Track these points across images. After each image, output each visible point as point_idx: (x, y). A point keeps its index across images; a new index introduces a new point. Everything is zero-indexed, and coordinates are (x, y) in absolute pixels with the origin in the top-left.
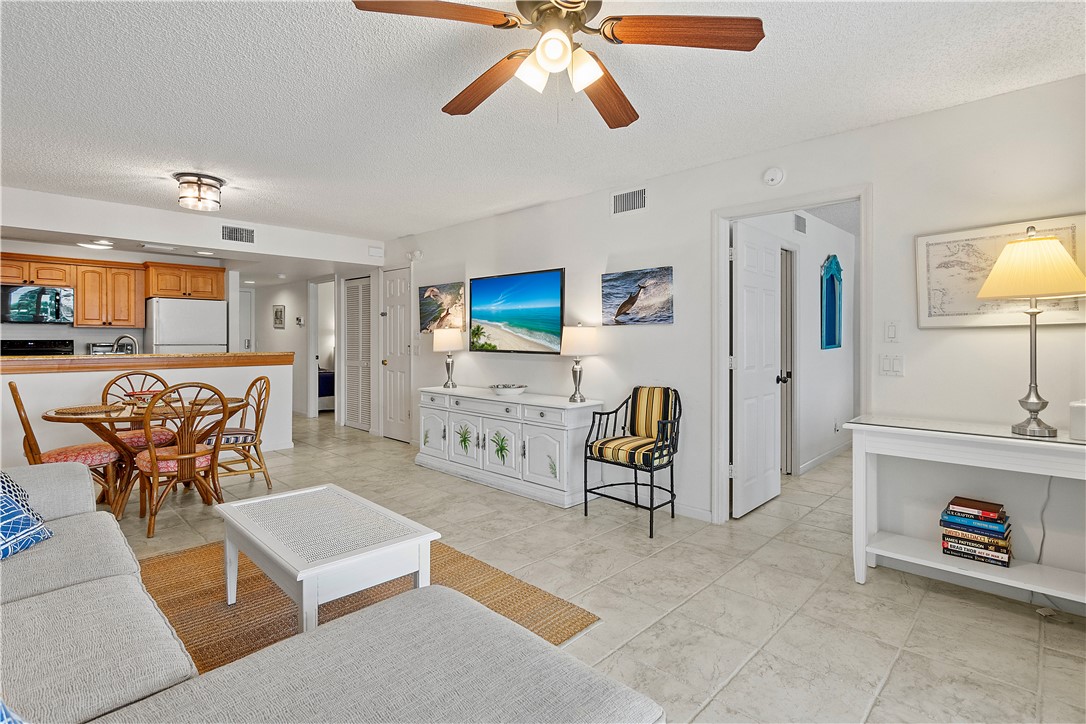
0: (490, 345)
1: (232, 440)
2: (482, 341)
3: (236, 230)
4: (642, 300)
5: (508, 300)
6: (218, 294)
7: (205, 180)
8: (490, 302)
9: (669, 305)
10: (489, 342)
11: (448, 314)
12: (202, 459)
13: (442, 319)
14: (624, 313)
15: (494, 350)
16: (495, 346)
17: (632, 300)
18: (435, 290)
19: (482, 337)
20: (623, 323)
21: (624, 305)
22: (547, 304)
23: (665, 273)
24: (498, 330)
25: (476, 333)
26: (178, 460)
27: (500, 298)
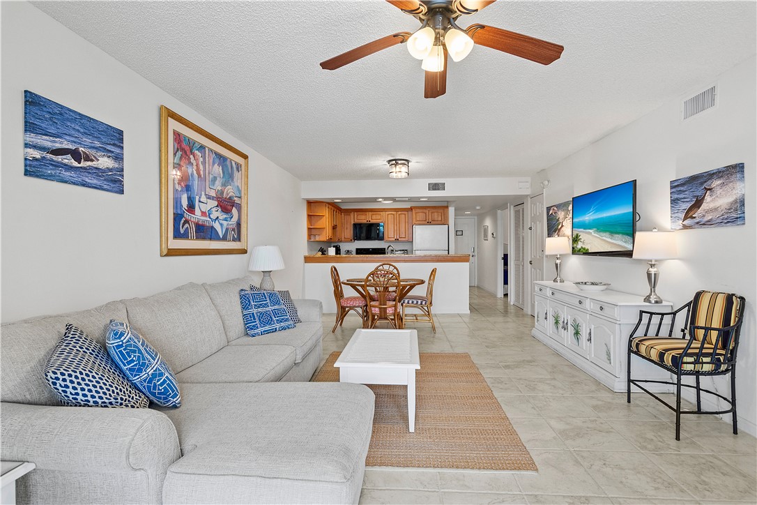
0: (584, 249)
1: (415, 302)
2: (579, 245)
3: (436, 184)
5: (597, 210)
6: (444, 222)
7: (400, 162)
8: (584, 214)
10: (584, 247)
11: (562, 226)
12: (390, 309)
13: (559, 231)
14: (691, 217)
15: (586, 253)
16: (588, 250)
17: (698, 203)
18: (555, 208)
19: (579, 242)
21: (690, 209)
22: (624, 210)
24: (590, 236)
25: (576, 239)
26: (380, 308)
27: (591, 210)
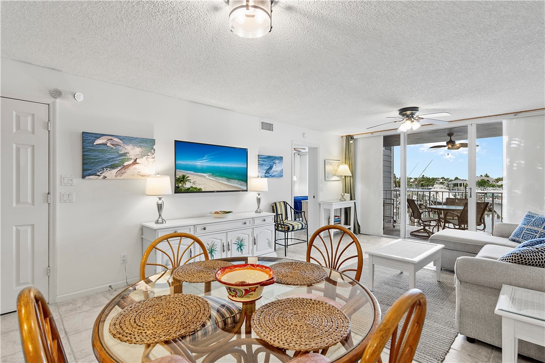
0: (196, 188)
2: (188, 185)
4: (275, 168)
5: (212, 160)
8: (195, 159)
9: (282, 171)
10: (194, 186)
11: (135, 162)
13: (126, 167)
14: (268, 174)
15: (199, 191)
16: (200, 189)
17: (271, 168)
19: (187, 183)
20: (268, 177)
22: (239, 165)
23: (281, 158)
24: (203, 179)
25: (181, 180)
27: (205, 158)
